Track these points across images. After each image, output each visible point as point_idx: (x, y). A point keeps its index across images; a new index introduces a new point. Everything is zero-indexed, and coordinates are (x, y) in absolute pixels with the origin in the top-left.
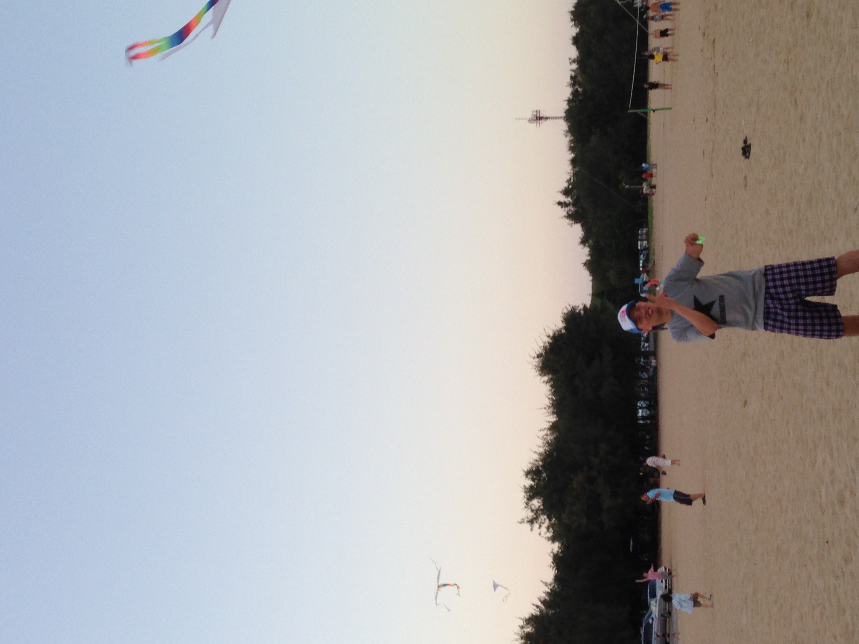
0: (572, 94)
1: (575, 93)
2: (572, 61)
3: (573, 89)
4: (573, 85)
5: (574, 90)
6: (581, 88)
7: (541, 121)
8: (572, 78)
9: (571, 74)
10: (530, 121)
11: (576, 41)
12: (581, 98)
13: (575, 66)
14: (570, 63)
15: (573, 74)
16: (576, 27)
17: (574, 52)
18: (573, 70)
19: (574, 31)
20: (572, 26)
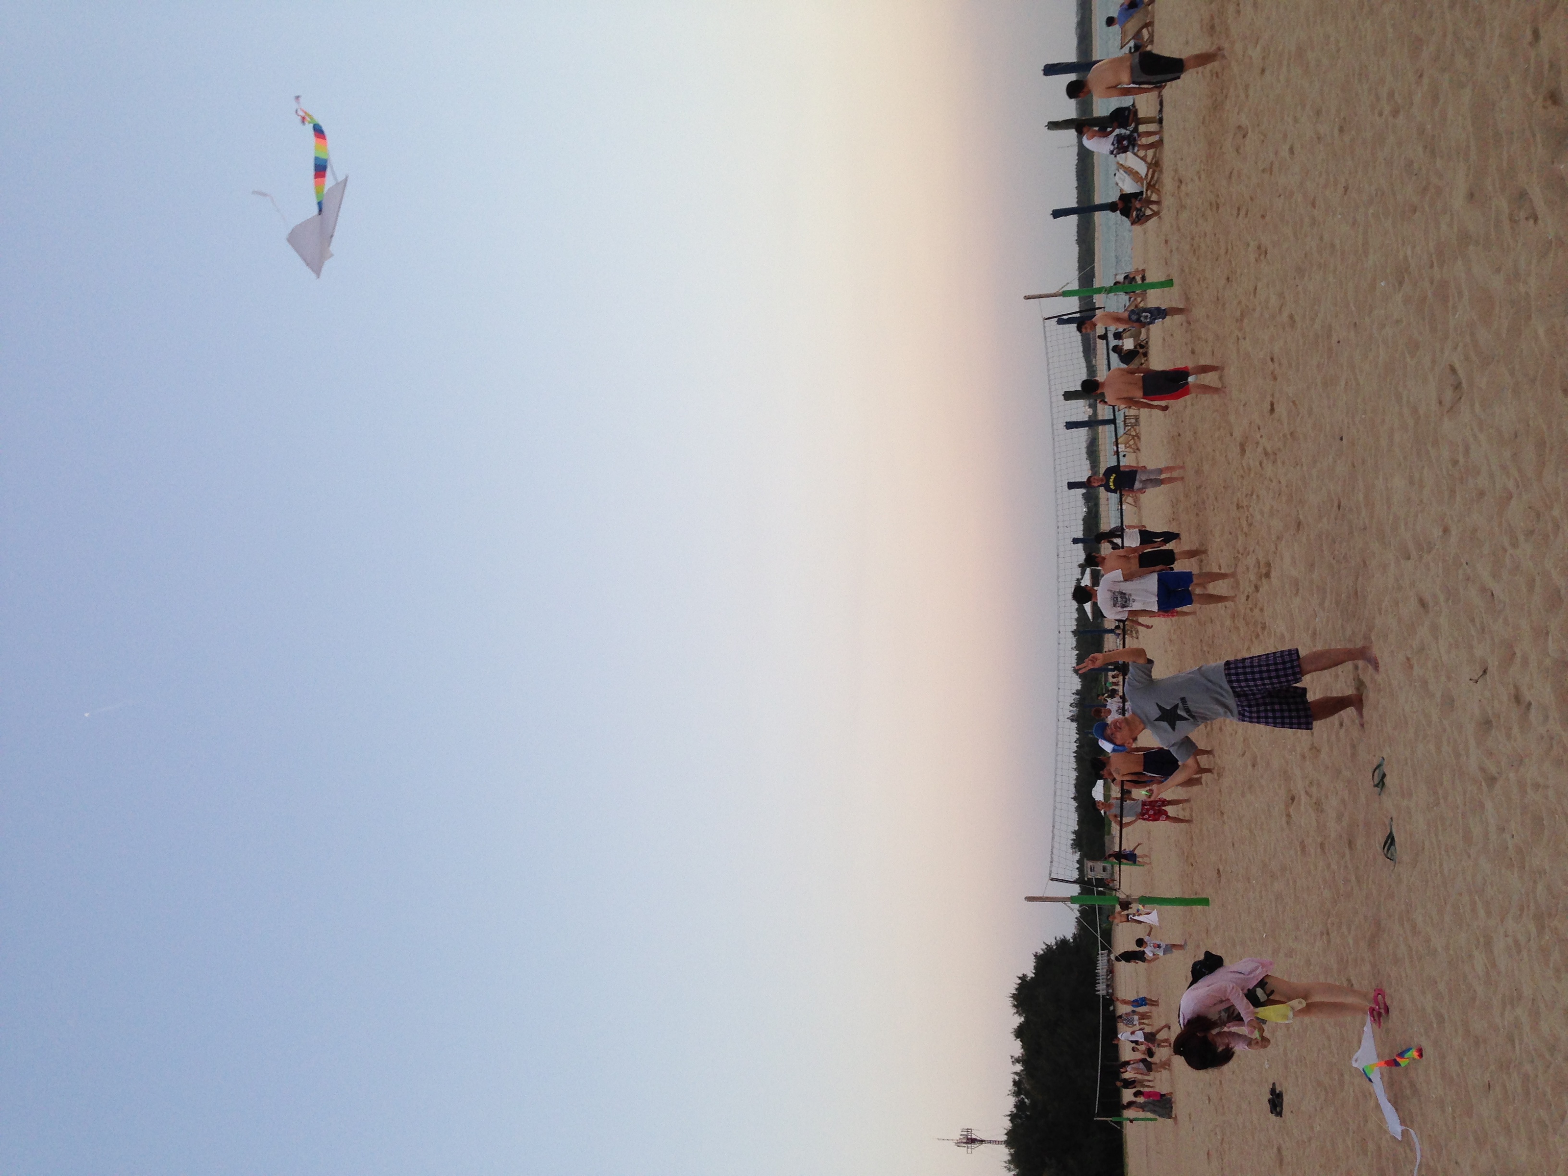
0: (1016, 1106)
1: (1019, 1106)
2: (1015, 1059)
3: (1017, 1099)
4: (1017, 1094)
5: (1019, 1101)
6: (1027, 1099)
7: (974, 1146)
8: (1015, 1083)
9: (1014, 1079)
10: (959, 1144)
11: (1020, 1033)
12: (1028, 1113)
13: (1019, 1067)
14: (1013, 1062)
15: (1017, 1078)
16: (1019, 1015)
17: (1017, 1048)
18: (1016, 1073)
19: (1018, 1020)
20: (1014, 1013)
